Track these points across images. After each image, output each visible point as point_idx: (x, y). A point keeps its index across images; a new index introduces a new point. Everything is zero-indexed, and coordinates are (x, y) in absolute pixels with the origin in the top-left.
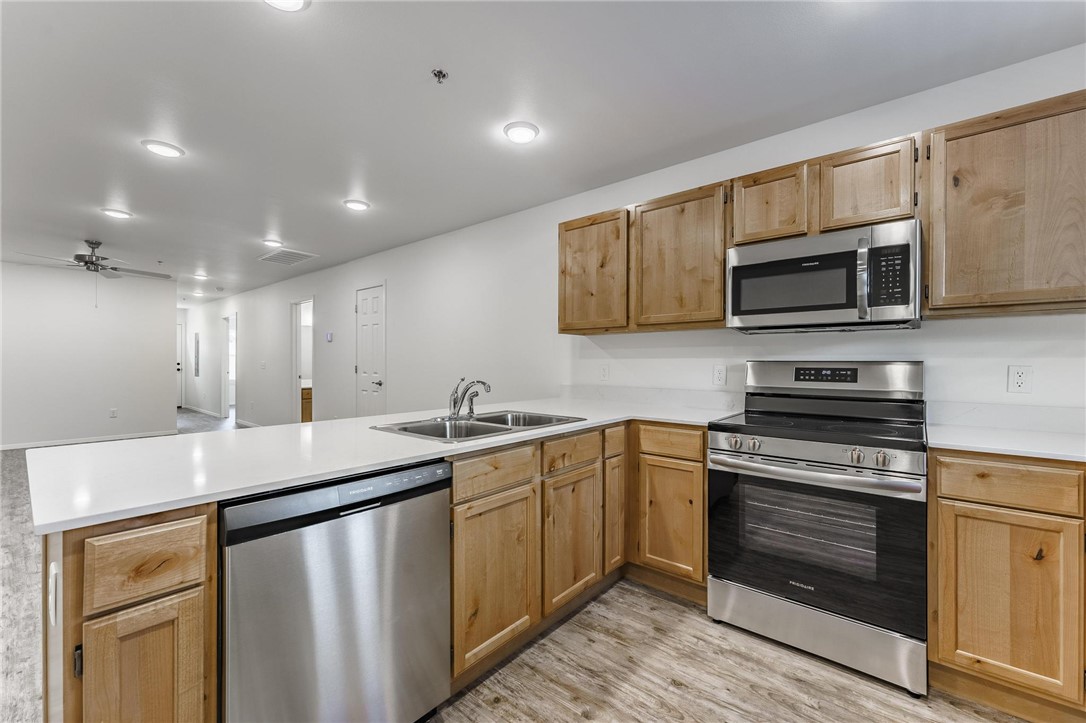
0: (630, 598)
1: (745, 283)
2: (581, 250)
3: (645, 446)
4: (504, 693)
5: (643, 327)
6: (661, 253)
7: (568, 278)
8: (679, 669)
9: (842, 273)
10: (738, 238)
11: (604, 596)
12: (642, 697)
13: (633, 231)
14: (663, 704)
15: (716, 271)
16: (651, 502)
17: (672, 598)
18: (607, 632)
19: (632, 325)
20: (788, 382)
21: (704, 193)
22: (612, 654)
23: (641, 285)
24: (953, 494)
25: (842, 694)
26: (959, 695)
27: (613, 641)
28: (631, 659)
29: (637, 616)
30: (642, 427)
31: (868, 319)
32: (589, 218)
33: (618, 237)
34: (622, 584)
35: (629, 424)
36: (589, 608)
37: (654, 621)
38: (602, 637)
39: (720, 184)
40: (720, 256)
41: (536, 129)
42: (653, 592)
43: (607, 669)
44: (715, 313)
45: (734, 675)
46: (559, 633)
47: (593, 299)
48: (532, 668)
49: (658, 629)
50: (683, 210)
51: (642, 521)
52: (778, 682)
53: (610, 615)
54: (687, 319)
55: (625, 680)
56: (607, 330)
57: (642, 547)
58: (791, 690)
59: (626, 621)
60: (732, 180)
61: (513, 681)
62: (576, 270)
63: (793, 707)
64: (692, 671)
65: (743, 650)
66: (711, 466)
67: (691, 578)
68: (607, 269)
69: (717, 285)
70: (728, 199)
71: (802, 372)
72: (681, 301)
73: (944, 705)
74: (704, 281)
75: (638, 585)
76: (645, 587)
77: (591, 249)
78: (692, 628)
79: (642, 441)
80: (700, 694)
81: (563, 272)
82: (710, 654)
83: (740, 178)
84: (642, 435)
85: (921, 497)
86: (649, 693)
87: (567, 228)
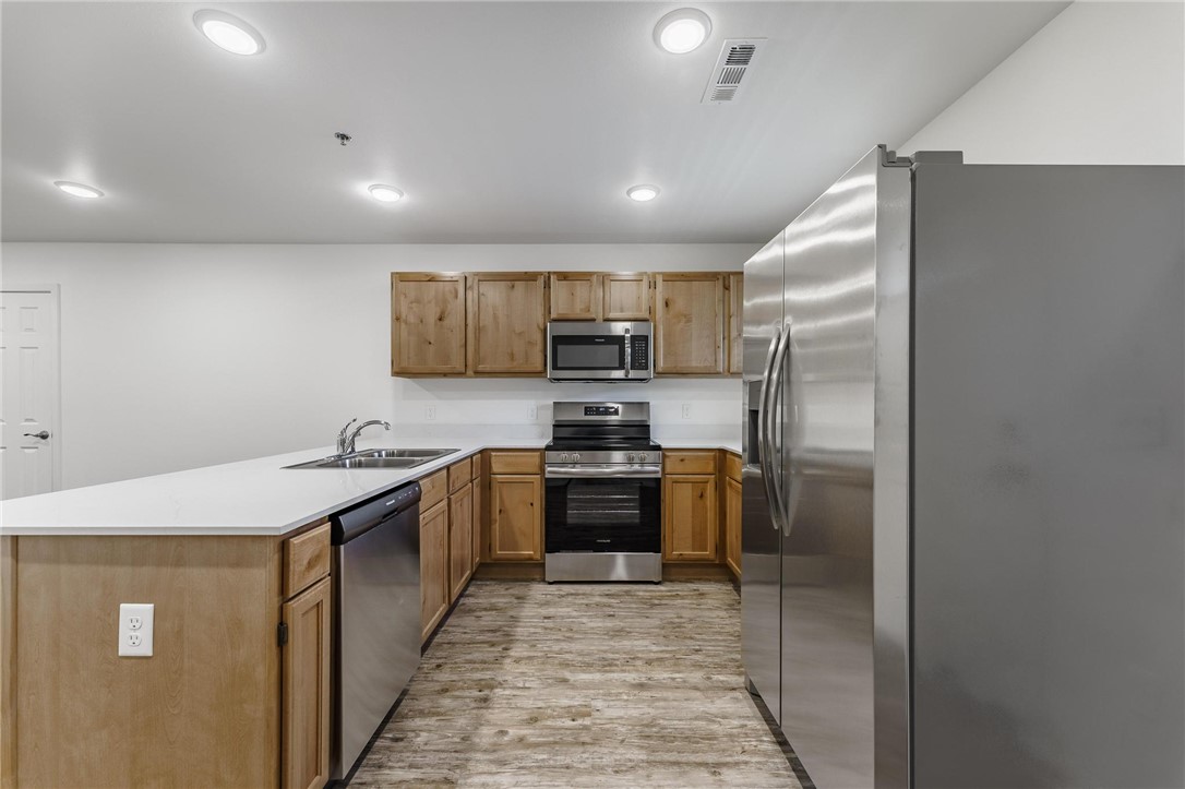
0: (488, 588)
1: (560, 348)
2: (418, 301)
3: (495, 468)
4: (440, 661)
5: (478, 374)
6: (495, 317)
7: (403, 326)
8: (544, 611)
9: (616, 348)
10: (553, 316)
11: (467, 592)
12: (532, 630)
13: (469, 293)
14: (546, 629)
15: (538, 337)
16: (500, 511)
17: (516, 580)
18: (485, 609)
19: (470, 372)
20: (581, 417)
21: (529, 277)
22: (498, 618)
23: (478, 340)
24: (672, 471)
25: (627, 593)
26: (674, 578)
27: (494, 612)
28: (512, 617)
29: (499, 596)
30: (493, 454)
31: (630, 377)
32: (427, 275)
33: (457, 297)
34: (474, 582)
35: (482, 452)
36: (461, 602)
37: (513, 595)
38: (484, 613)
39: (541, 274)
40: (542, 327)
41: (401, 194)
42: (502, 581)
43: (501, 626)
44: (539, 367)
45: (575, 604)
46: (451, 620)
47: (432, 348)
48: (449, 643)
49: (518, 598)
50: (513, 286)
51: (493, 527)
52: (598, 599)
53: (480, 601)
54: (517, 370)
55: (516, 627)
56: (445, 375)
57: (493, 546)
58: (605, 600)
59: (493, 601)
60: (549, 273)
61: (439, 654)
62: (412, 319)
63: (609, 606)
64: (551, 610)
65: (573, 592)
66: (547, 476)
67: (532, 559)
68: (446, 322)
69: (539, 347)
70: (547, 285)
71: (588, 410)
72: (512, 356)
73: (667, 583)
74: (530, 343)
75: (487, 580)
76: (492, 579)
77: (430, 302)
78: (538, 591)
79: (493, 465)
80: (563, 617)
81: (397, 319)
82: (558, 600)
83: (555, 273)
84: (493, 460)
85: (659, 476)
86: (535, 627)
87: (400, 278)
